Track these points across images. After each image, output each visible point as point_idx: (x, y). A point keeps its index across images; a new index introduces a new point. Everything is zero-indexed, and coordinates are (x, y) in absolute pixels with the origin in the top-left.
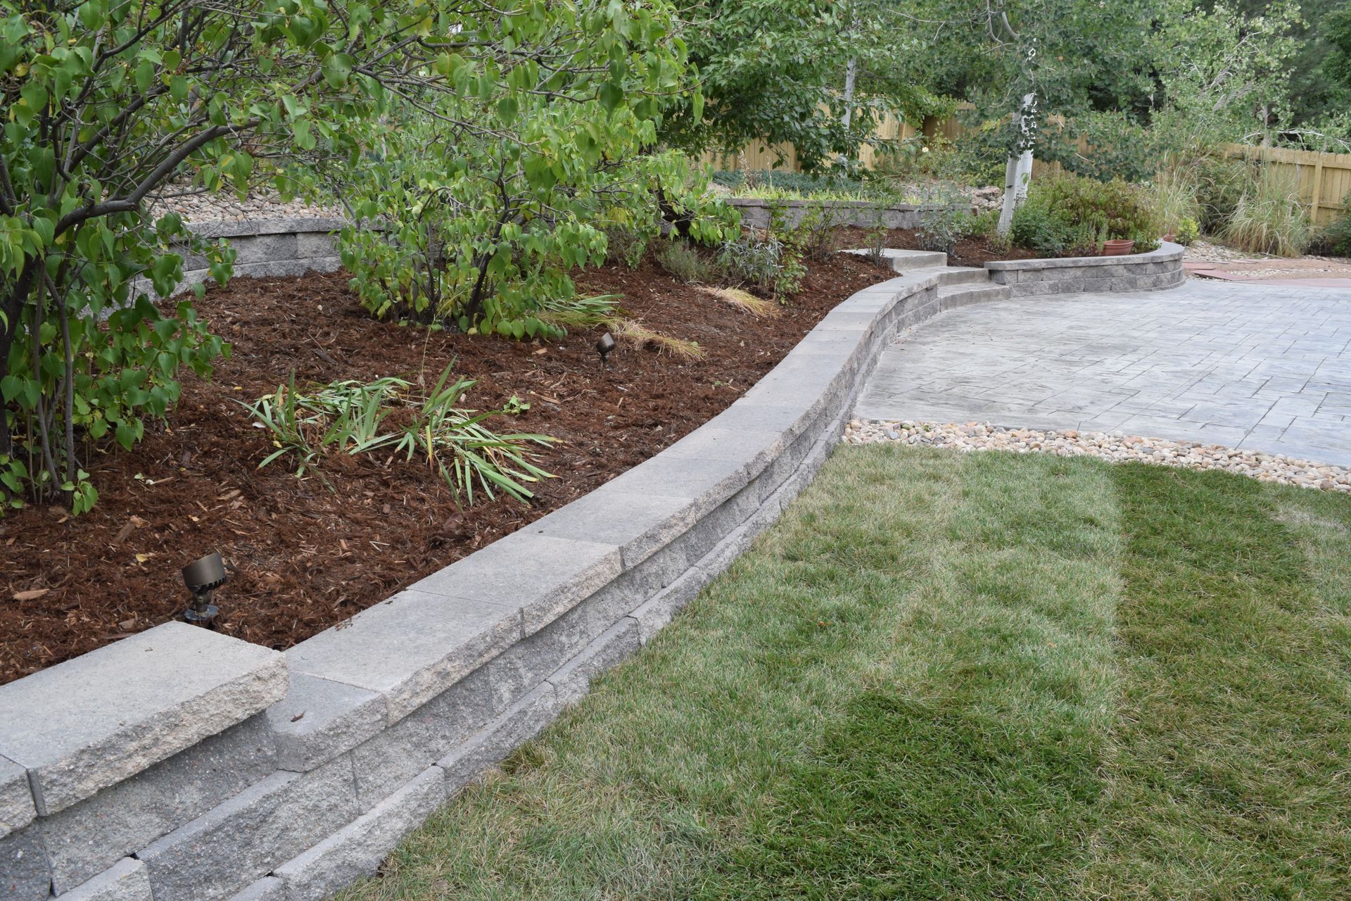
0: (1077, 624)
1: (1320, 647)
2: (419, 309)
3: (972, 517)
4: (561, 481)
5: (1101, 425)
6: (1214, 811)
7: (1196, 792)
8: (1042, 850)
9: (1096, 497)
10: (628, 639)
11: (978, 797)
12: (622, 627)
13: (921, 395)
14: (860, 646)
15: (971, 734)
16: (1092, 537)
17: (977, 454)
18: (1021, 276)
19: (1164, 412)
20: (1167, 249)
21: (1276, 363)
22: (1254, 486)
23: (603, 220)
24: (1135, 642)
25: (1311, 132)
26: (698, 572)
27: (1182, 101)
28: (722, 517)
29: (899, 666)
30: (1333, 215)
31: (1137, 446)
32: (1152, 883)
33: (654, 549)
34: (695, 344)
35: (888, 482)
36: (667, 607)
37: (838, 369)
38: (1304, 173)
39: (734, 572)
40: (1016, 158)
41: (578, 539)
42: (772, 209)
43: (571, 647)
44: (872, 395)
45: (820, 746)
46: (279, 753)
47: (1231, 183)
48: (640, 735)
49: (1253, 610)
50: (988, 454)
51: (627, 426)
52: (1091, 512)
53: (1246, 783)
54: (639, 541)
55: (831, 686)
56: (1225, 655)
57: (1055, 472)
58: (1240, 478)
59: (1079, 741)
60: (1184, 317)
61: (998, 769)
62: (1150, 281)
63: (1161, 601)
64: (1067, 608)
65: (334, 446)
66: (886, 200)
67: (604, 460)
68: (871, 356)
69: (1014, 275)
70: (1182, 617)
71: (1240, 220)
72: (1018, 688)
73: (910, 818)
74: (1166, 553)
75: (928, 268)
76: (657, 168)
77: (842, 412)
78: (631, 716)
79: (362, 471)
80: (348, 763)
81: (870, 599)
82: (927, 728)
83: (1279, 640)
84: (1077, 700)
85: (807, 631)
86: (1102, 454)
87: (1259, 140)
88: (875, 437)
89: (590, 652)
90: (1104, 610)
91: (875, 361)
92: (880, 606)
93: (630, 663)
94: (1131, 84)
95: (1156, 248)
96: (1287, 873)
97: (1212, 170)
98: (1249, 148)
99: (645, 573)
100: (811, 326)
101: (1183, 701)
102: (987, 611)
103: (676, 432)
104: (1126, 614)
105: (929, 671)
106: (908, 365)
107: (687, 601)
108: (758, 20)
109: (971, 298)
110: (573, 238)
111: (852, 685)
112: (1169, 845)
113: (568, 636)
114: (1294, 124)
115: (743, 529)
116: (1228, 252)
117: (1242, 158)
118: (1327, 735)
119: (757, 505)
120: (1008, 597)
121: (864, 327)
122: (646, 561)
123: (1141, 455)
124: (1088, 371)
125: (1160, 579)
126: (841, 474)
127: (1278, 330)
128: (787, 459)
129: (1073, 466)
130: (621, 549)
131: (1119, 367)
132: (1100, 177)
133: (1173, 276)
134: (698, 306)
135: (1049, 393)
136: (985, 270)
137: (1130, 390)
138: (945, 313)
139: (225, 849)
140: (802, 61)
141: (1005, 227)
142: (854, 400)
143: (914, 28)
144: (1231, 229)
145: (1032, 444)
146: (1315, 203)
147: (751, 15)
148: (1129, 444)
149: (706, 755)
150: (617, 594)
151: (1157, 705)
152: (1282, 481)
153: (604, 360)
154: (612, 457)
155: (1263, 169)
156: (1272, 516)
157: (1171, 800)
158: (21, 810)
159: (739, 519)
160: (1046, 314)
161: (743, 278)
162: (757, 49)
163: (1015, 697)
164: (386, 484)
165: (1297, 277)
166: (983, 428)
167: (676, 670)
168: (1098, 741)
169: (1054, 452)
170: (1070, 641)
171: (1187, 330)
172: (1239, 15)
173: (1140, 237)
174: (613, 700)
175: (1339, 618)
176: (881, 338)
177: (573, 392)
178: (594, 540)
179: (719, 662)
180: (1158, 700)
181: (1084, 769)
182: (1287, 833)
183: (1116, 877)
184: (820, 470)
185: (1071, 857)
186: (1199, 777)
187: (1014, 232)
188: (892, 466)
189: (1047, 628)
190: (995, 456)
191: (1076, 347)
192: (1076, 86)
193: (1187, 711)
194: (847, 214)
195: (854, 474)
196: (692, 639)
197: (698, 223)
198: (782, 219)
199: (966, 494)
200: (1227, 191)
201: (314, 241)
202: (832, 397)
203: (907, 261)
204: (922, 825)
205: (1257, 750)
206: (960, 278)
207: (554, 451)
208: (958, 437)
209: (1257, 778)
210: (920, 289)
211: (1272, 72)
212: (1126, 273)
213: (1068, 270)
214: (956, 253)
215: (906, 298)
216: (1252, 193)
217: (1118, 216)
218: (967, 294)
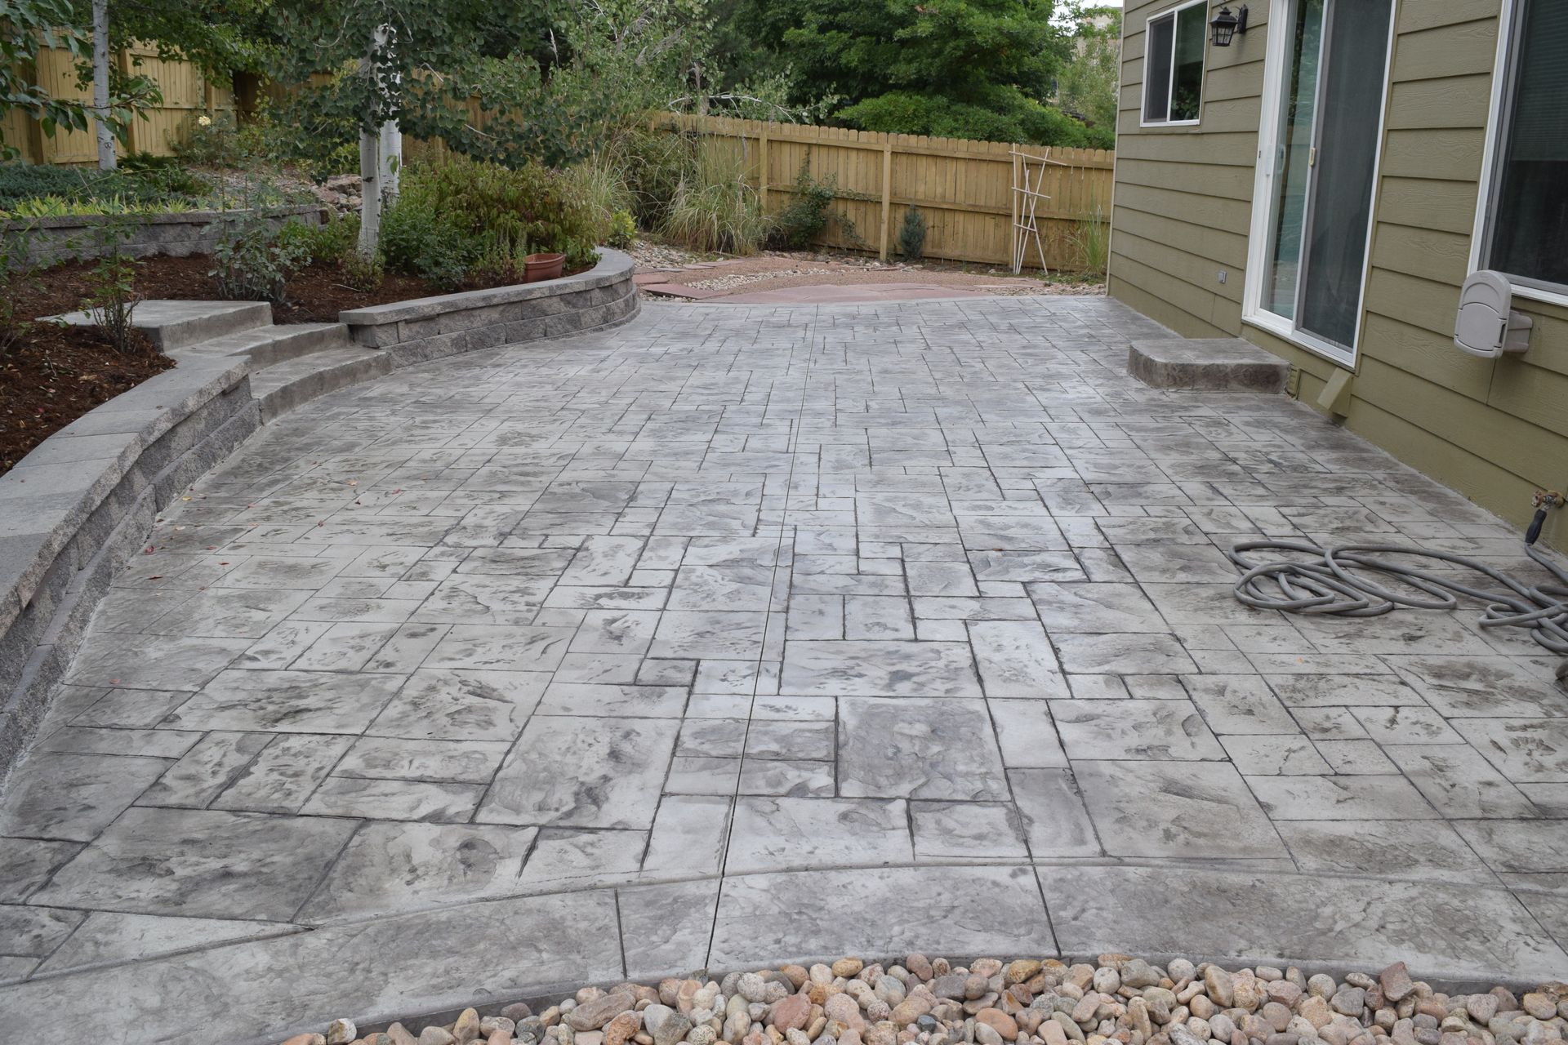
18: (404, 331)
20: (611, 263)
21: (879, 499)
25: (746, 97)
27: (595, 55)
30: (786, 199)
38: (748, 146)
40: (373, 135)
47: (667, 161)
62: (597, 315)
69: (392, 331)
71: (682, 210)
75: (235, 336)
87: (690, 107)
95: (597, 261)
97: (640, 146)
98: (679, 117)
109: (321, 383)
114: (726, 85)
116: (674, 254)
117: (673, 130)
124: (566, 595)
127: (825, 405)
131: (623, 563)
132: (506, 161)
133: (627, 301)
135: (501, 724)
136: (342, 325)
137: (677, 661)
138: (271, 424)
141: (368, 243)
144: (673, 221)
146: (764, 188)
155: (702, 143)
160: (453, 405)
165: (772, 286)
171: (693, 421)
173: (572, 247)
176: (82, 579)
187: (385, 252)
192: (455, 15)
194: (87, 237)
200: (662, 173)
203: (191, 330)
206: (298, 347)
210: (205, 399)
211: (695, 20)
212: (564, 308)
213: (477, 312)
214: (290, 297)
215: (173, 430)
216: (691, 173)
217: (537, 218)
218: (312, 378)
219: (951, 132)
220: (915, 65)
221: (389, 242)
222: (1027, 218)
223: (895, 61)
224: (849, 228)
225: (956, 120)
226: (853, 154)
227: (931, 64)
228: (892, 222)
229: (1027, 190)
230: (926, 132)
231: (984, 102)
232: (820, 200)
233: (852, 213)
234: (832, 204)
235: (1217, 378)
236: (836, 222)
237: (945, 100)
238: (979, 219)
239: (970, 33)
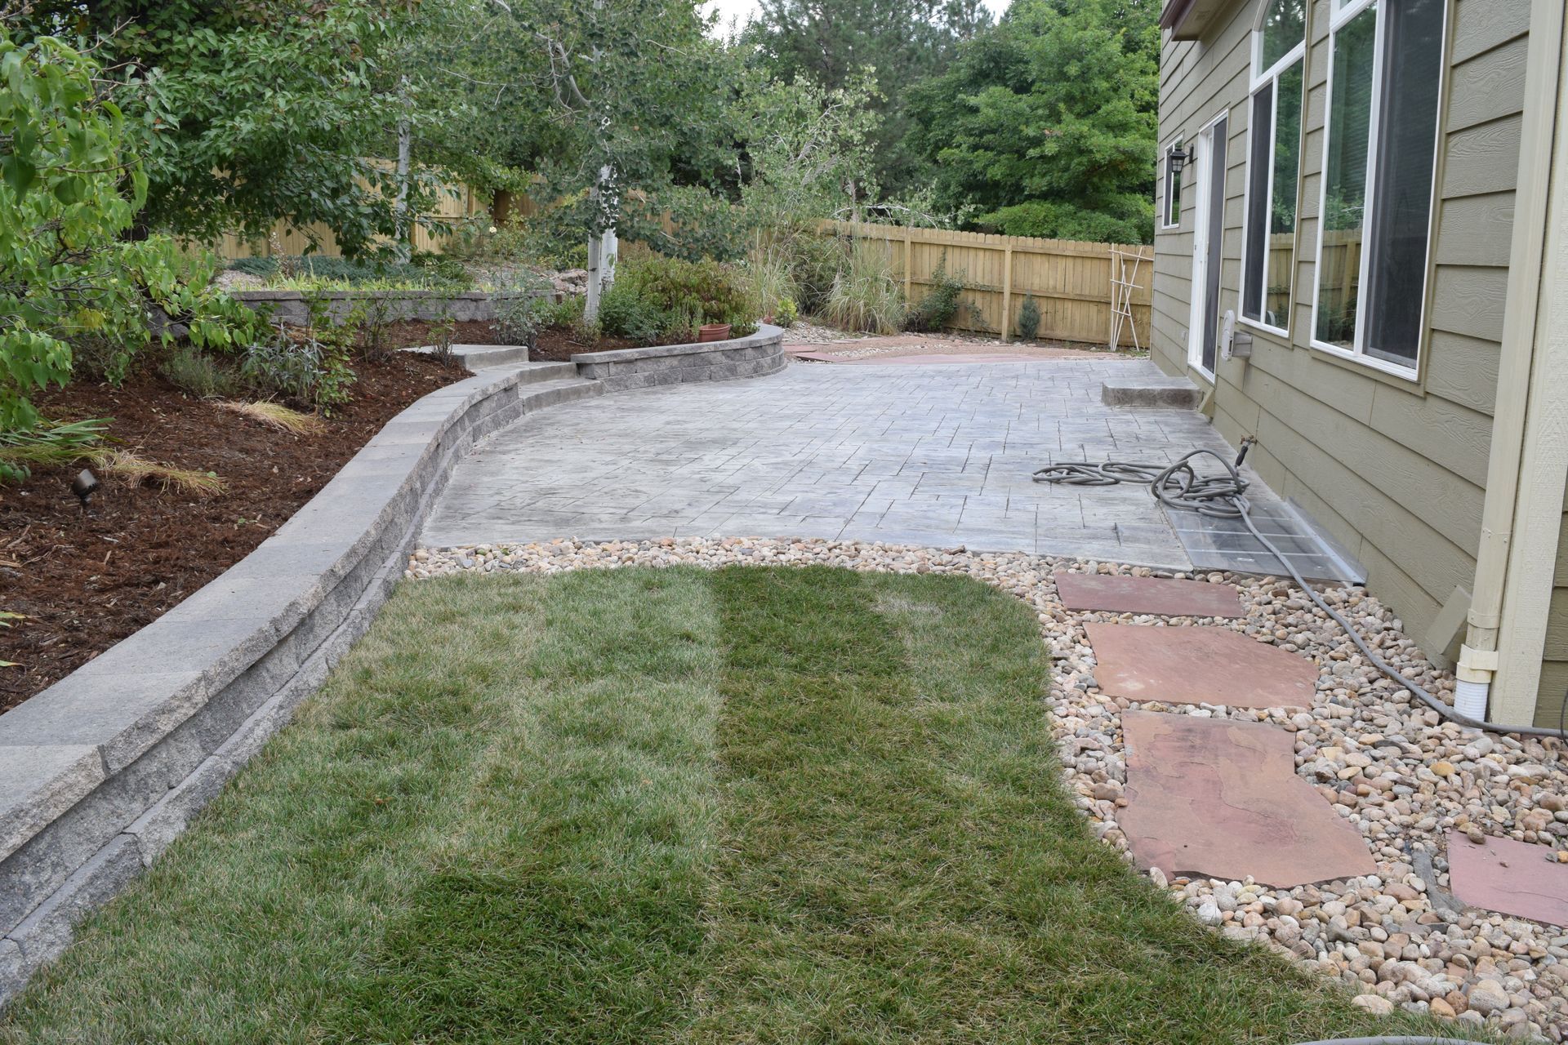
0: (674, 754)
1: (920, 738)
3: (557, 649)
4: (21, 669)
5: (699, 529)
6: (822, 933)
7: (799, 916)
8: (639, 1018)
9: (692, 610)
10: (125, 862)
11: (567, 974)
12: (114, 850)
13: (500, 513)
14: (428, 820)
15: (558, 901)
16: (688, 654)
17: (563, 575)
18: (613, 369)
19: (764, 507)
20: (766, 332)
21: (875, 446)
22: (854, 577)
23: (70, 325)
24: (737, 764)
25: (898, 207)
26: (220, 761)
27: (770, 175)
28: (248, 688)
29: (475, 835)
30: (925, 290)
31: (736, 548)
32: (758, 1027)
33: (151, 742)
34: (212, 474)
35: (459, 619)
36: (179, 813)
37: (394, 492)
38: (893, 249)
39: (270, 755)
40: (598, 239)
41: (40, 744)
42: (312, 303)
43: (40, 886)
44: (442, 518)
45: (381, 951)
47: (826, 260)
48: (144, 986)
49: (855, 711)
50: (575, 573)
51: (118, 586)
52: (688, 626)
53: (852, 896)
54: (127, 735)
55: (392, 876)
56: (828, 762)
57: (648, 586)
58: (840, 570)
59: (678, 886)
60: (785, 403)
61: (589, 935)
62: (750, 367)
63: (762, 714)
64: (662, 737)
66: (454, 288)
67: (83, 635)
68: (439, 472)
69: (605, 368)
70: (784, 728)
71: (838, 298)
72: (611, 838)
73: (489, 1015)
74: (766, 661)
75: (506, 366)
76: (136, 256)
77: (403, 543)
78: (132, 961)
81: (440, 763)
82: (506, 905)
83: (881, 738)
84: (677, 840)
85: (360, 815)
86: (701, 561)
87: (848, 218)
88: (446, 568)
89: (70, 889)
90: (703, 734)
91: (445, 477)
92: (451, 769)
93: (131, 893)
94: (712, 157)
95: (754, 331)
96: (894, 984)
97: (806, 247)
98: (840, 224)
99: (143, 774)
100: (363, 442)
101: (786, 821)
102: (576, 755)
103: (183, 588)
104: (726, 734)
105: (510, 836)
106: (486, 479)
107: (207, 800)
108: (269, 77)
109: (559, 396)
110: (23, 351)
111: (419, 869)
112: (775, 981)
113: (33, 873)
114: (882, 199)
115: (277, 699)
116: (828, 333)
117: (835, 234)
118: (929, 829)
119: (296, 667)
120: (598, 735)
121: (427, 439)
122: (140, 758)
123: (740, 557)
124: (685, 470)
125: (761, 690)
126: (403, 617)
127: (878, 412)
128: (331, 606)
129: (668, 577)
130: (101, 749)
131: (719, 462)
132: (688, 257)
133: (773, 360)
134: (218, 426)
135: (644, 498)
136: (572, 364)
137: (728, 487)
138: (529, 415)
140: (328, 127)
141: (591, 314)
142: (419, 527)
143: (472, 91)
144: (830, 307)
145: (624, 557)
146: (907, 280)
147: (260, 70)
148: (728, 547)
149: (233, 992)
150: (104, 807)
151: (760, 830)
152: (881, 569)
153: (85, 505)
154: (95, 630)
155: (856, 244)
156: (871, 607)
157: (776, 931)
159: (270, 688)
160: (641, 410)
161: (276, 389)
162: (269, 112)
163: (606, 850)
165: (896, 355)
166: (570, 544)
167: (193, 891)
168: (700, 883)
169: (648, 564)
170: (667, 775)
171: (788, 417)
172: (819, 87)
173: (737, 320)
174: (107, 944)
175: (937, 706)
176: (452, 450)
177: (40, 550)
178: (63, 742)
179: (250, 870)
180: (761, 824)
181: (685, 916)
182: (892, 942)
183: (721, 1030)
184: (377, 614)
185: (673, 1019)
186: (806, 900)
187: (602, 320)
188: (465, 600)
189: (644, 765)
190: (582, 575)
191: (673, 445)
192: (656, 157)
193: (791, 830)
194: (407, 306)
195: (419, 614)
196: (215, 847)
197: (198, 325)
198: (326, 314)
199: (550, 623)
200: (822, 268)
202: (387, 526)
203: (481, 358)
204: (504, 1021)
205: (862, 859)
206: (544, 375)
207: (13, 631)
208: (541, 557)
209: (862, 888)
210: (497, 390)
211: (856, 145)
212: (724, 360)
213: (662, 360)
214: (539, 346)
215: (481, 402)
216: (847, 270)
217: (712, 299)
218: (553, 392)
219: (1074, 235)
220: (1048, 178)
221: (606, 314)
222: (1123, 304)
223: (1032, 177)
224: (977, 313)
225: (1080, 225)
226: (981, 253)
227: (1061, 177)
228: (1012, 309)
229: (1123, 281)
230: (1053, 235)
231: (1106, 208)
232: (952, 291)
233: (979, 301)
234: (963, 294)
235: (1147, 399)
236: (967, 309)
237: (1071, 207)
238: (1085, 306)
239: (1091, 152)
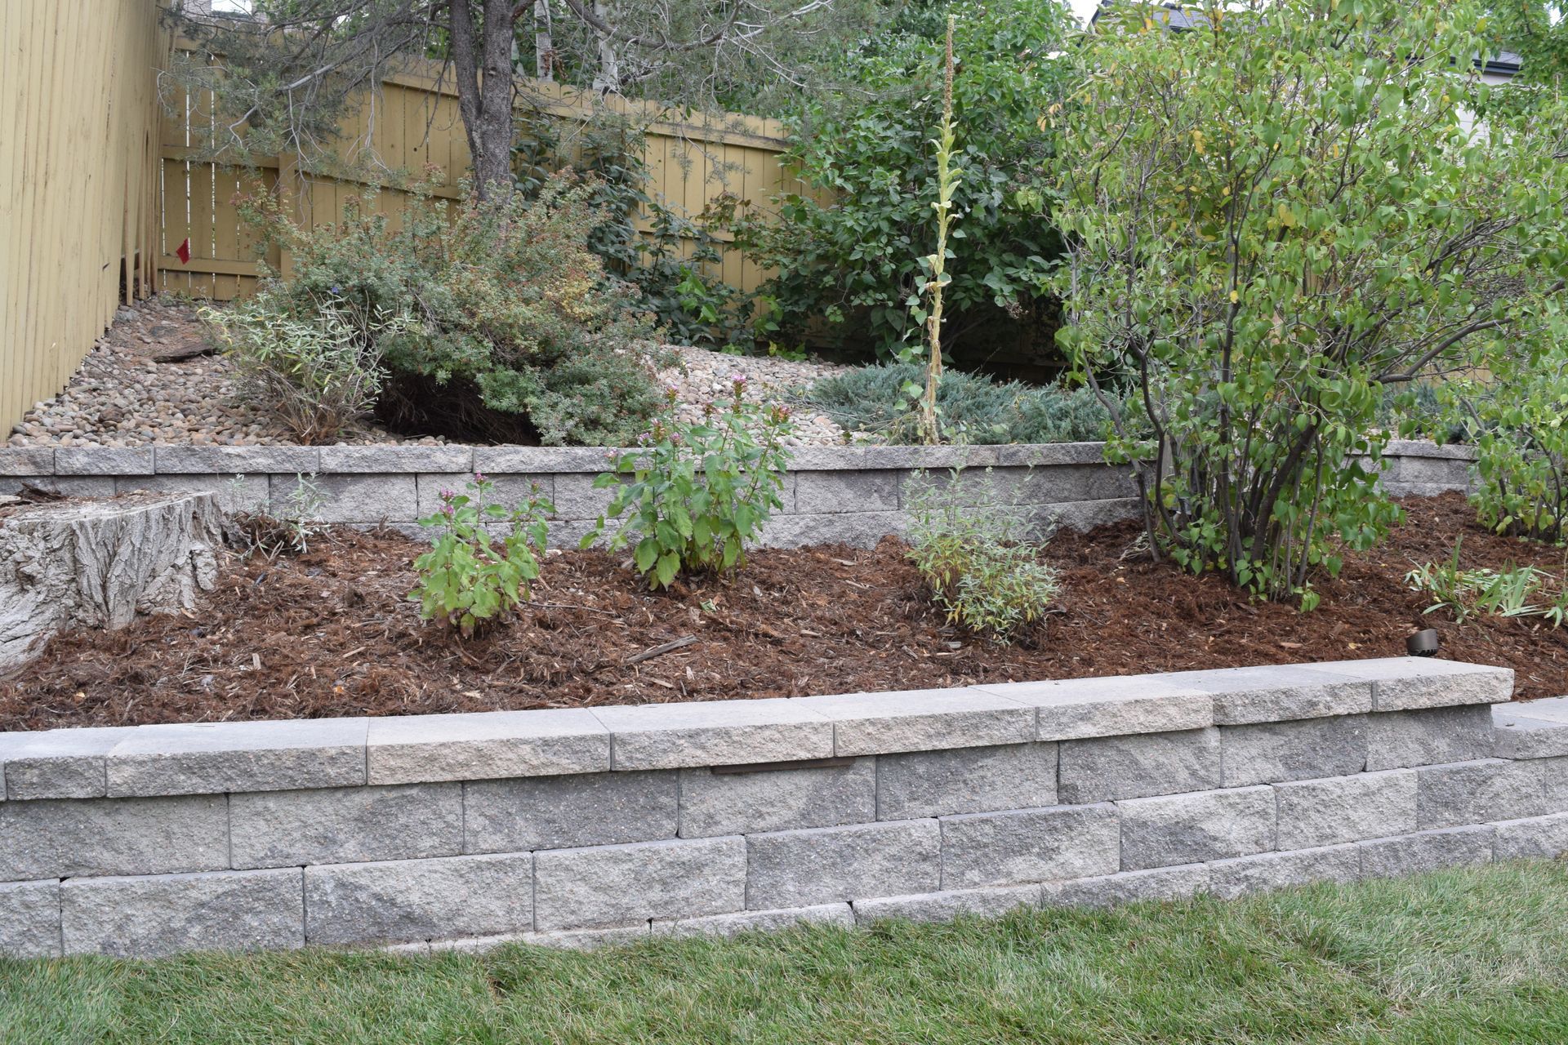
2: (1543, 526)
46: (1497, 743)
65: (1485, 610)
79: (1512, 630)
80: (1542, 768)
139: (1459, 788)
158: (1364, 703)
164: (1534, 643)
201: (1417, 466)
